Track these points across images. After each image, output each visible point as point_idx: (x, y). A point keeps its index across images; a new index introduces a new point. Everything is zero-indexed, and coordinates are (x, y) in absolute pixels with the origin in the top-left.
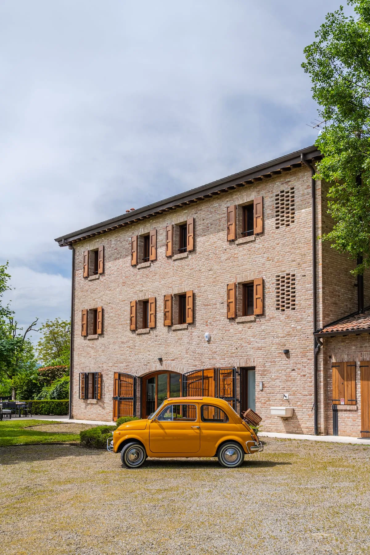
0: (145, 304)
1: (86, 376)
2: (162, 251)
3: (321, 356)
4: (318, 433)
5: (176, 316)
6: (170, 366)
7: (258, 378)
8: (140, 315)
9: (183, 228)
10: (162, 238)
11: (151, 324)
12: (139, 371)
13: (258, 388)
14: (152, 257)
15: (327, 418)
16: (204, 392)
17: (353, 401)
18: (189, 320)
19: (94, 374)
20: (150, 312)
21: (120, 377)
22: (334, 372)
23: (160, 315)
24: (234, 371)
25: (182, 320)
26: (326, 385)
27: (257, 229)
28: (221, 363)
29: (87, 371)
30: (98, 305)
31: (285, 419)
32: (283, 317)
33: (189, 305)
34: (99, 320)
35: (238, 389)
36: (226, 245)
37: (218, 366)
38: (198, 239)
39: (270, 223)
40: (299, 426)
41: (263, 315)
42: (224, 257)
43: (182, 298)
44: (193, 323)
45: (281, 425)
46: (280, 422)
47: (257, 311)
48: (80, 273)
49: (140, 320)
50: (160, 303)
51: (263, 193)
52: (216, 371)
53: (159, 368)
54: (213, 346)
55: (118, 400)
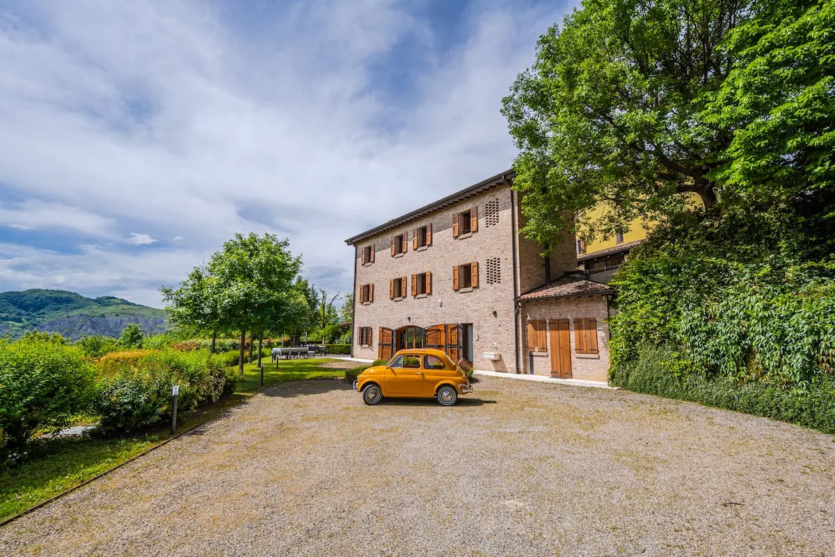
0: (400, 281)
1: (362, 329)
2: (410, 244)
3: (520, 315)
4: (518, 372)
5: (420, 289)
6: (415, 322)
7: (475, 332)
8: (397, 288)
9: (424, 230)
10: (410, 237)
11: (403, 294)
12: (395, 326)
13: (475, 338)
14: (404, 250)
15: (525, 361)
17: (544, 349)
18: (428, 291)
19: (367, 328)
20: (403, 286)
21: (383, 330)
22: (530, 327)
23: (409, 288)
24: (457, 326)
25: (423, 291)
26: (524, 336)
27: (473, 228)
28: (449, 321)
29: (363, 326)
30: (371, 282)
31: (494, 361)
32: (491, 288)
33: (428, 281)
34: (371, 292)
35: (461, 339)
36: (452, 240)
37: (447, 322)
38: (434, 235)
39: (482, 222)
40: (504, 367)
41: (477, 287)
42: (451, 248)
43: (423, 276)
44: (430, 294)
45: (492, 365)
46: (491, 363)
47: (474, 284)
48: (359, 260)
49: (397, 291)
50: (409, 280)
51: (477, 204)
52: (446, 326)
53: (408, 324)
54: (443, 308)
55: (382, 345)
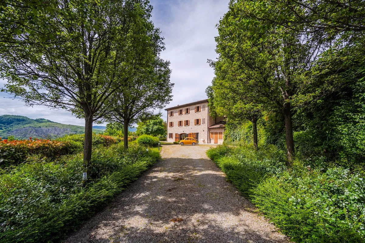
0: (181, 122)
1: (170, 134)
2: (184, 113)
3: (209, 131)
4: (208, 143)
5: (186, 124)
6: (185, 132)
9: (187, 109)
10: (184, 110)
12: (179, 133)
13: (199, 136)
14: (182, 114)
15: (209, 141)
16: (191, 136)
17: (213, 138)
18: (188, 125)
19: (171, 134)
20: (182, 123)
21: (176, 134)
22: (211, 134)
23: (183, 124)
25: (187, 125)
26: (209, 136)
27: (200, 111)
28: (194, 132)
29: (170, 133)
30: (172, 121)
31: (203, 141)
32: (203, 125)
34: (172, 124)
35: (196, 136)
36: (194, 113)
38: (190, 111)
39: (202, 109)
40: (205, 142)
41: (200, 124)
42: (194, 115)
43: (187, 121)
44: (189, 125)
48: (169, 115)
49: (180, 124)
51: (201, 105)
52: (193, 133)
53: (183, 133)
54: (192, 129)
55: (176, 138)
